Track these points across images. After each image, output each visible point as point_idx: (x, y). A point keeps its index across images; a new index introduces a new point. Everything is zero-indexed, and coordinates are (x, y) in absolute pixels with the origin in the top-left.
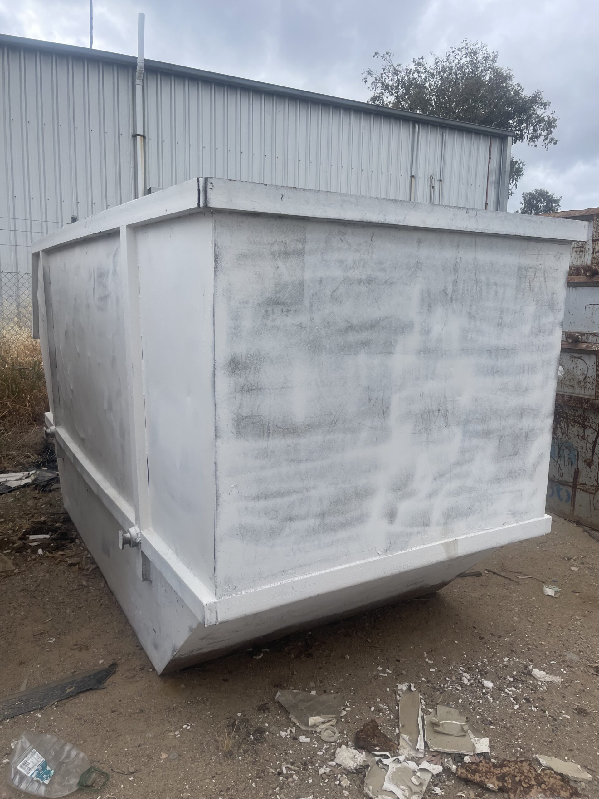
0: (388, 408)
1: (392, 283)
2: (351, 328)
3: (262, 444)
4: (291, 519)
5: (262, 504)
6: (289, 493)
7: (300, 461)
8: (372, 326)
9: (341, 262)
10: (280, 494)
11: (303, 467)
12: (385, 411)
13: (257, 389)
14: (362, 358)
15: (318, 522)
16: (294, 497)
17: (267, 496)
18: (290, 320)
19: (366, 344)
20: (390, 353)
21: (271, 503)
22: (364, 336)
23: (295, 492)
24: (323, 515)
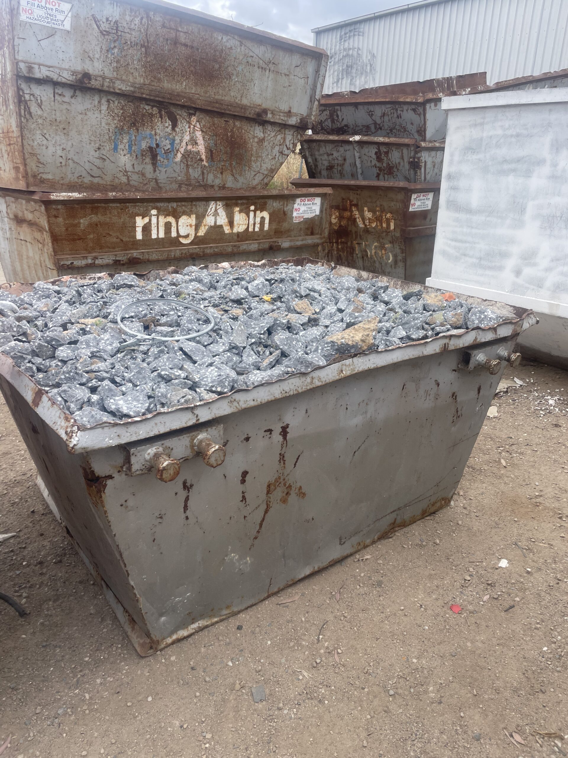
0: (524, 209)
1: (531, 136)
2: (505, 161)
3: (457, 215)
4: (465, 255)
5: (453, 243)
6: (466, 242)
7: (472, 228)
8: (519, 160)
9: (502, 126)
10: (461, 241)
11: (474, 231)
12: (523, 210)
13: (457, 189)
14: (511, 178)
15: (477, 261)
16: (468, 245)
17: (456, 240)
18: (475, 157)
19: (514, 170)
20: (529, 177)
21: (458, 244)
22: (513, 166)
23: (469, 242)
24: (480, 259)
